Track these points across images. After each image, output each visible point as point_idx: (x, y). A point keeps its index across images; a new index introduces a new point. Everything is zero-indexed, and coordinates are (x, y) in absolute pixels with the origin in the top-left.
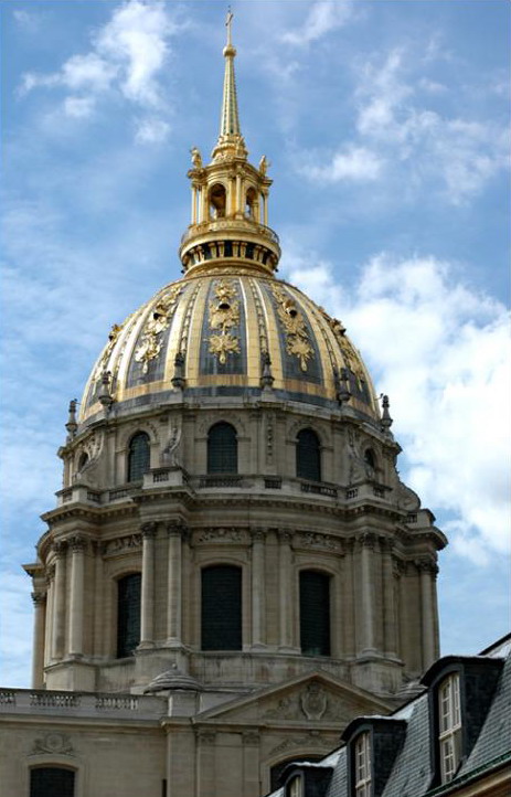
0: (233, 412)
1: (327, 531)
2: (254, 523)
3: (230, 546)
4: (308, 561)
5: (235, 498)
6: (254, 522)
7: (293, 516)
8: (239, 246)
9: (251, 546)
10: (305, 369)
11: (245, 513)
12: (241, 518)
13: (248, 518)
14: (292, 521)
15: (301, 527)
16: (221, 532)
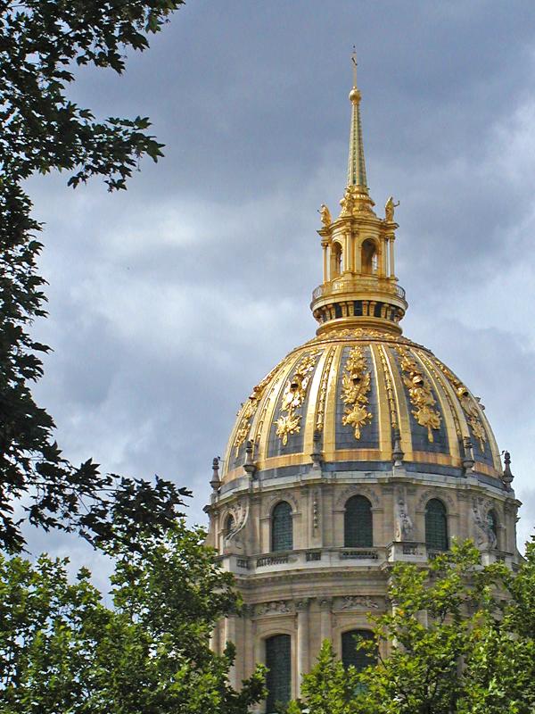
0: (289, 491)
1: (366, 592)
2: (297, 596)
3: (280, 618)
4: (348, 623)
5: (277, 575)
6: (297, 594)
7: (330, 584)
8: (348, 306)
9: (296, 615)
10: (358, 437)
11: (288, 587)
12: (286, 591)
13: (292, 591)
14: (330, 588)
15: (338, 592)
16: (273, 606)
